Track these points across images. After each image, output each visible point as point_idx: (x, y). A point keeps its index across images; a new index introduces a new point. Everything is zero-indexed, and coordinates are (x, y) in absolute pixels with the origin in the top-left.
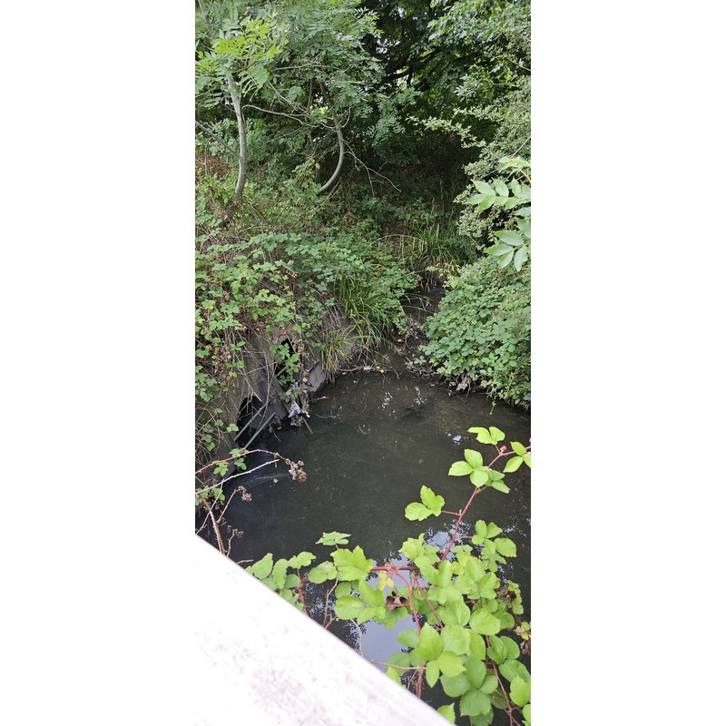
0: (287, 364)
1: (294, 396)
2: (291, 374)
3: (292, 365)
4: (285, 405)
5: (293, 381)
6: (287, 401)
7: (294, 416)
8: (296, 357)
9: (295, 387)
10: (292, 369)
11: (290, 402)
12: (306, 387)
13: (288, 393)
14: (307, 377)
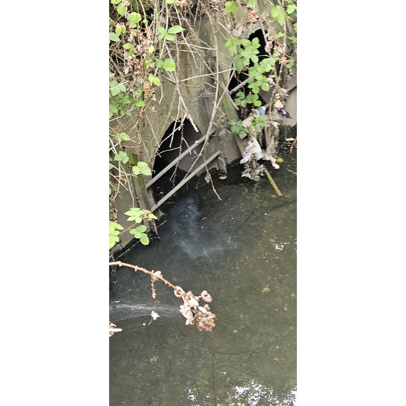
0: (251, 75)
1: (255, 130)
2: (256, 91)
3: (260, 77)
4: (238, 141)
5: (258, 103)
6: (243, 135)
7: (250, 163)
8: (268, 64)
9: (259, 114)
10: (258, 84)
11: (247, 138)
12: (278, 117)
13: (247, 122)
14: (284, 100)
